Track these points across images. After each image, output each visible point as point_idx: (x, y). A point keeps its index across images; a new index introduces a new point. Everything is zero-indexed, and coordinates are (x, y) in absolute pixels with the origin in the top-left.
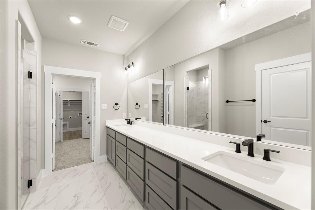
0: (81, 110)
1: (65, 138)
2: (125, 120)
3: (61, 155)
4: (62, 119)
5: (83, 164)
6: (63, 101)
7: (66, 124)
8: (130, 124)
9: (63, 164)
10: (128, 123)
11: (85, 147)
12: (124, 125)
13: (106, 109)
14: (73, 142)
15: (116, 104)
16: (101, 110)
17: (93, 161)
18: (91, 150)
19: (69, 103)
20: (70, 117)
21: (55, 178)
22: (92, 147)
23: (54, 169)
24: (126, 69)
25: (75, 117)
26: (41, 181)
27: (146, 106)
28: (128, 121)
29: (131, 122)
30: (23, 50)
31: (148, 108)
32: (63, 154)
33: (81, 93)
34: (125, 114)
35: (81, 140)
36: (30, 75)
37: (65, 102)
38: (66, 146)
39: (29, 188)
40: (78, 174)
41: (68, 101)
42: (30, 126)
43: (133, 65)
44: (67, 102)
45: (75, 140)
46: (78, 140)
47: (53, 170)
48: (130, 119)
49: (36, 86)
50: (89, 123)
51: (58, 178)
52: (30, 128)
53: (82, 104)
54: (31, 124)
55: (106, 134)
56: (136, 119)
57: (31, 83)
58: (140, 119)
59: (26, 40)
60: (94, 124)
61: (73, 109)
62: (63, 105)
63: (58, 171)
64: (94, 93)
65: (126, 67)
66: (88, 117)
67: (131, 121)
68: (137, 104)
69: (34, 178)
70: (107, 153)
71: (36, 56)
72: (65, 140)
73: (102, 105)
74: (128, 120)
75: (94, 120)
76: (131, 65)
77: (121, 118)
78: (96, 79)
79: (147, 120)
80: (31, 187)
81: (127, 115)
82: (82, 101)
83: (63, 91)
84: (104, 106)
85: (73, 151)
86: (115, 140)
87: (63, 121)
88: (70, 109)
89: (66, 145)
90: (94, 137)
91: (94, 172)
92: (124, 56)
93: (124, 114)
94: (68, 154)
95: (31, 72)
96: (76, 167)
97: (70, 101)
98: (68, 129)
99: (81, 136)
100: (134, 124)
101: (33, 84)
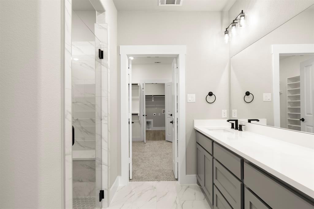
0: (164, 107)
1: (148, 139)
2: (228, 121)
3: (142, 159)
4: (145, 115)
5: (163, 180)
6: (146, 96)
7: (151, 122)
8: (237, 128)
9: (141, 173)
10: (233, 127)
11: (167, 154)
12: (225, 130)
13: (195, 102)
14: (156, 144)
15: (211, 94)
16: (187, 102)
17: (177, 180)
18: (174, 161)
19: (153, 97)
20: (155, 115)
21: (130, 193)
22: (176, 158)
23: (131, 178)
24: (227, 32)
25: (159, 114)
26: (116, 192)
27: (266, 97)
28: (233, 124)
29: (241, 126)
30: (95, 24)
31: (271, 102)
32: (143, 159)
33: (163, 85)
34: (226, 110)
35: (165, 143)
36: (101, 55)
37: (148, 98)
38: (148, 148)
39: (100, 201)
40: (156, 196)
41: (152, 96)
42: (101, 120)
43: (244, 16)
44: (151, 98)
45: (158, 141)
46: (161, 142)
47: (130, 180)
48: (236, 121)
49: (107, 68)
50: (171, 122)
51: (133, 195)
52: (101, 123)
53: (165, 100)
54: (102, 118)
55: (195, 142)
56: (249, 121)
57: (103, 65)
58: (258, 120)
59: (97, 11)
60: (177, 124)
61: (156, 105)
62: (146, 100)
63: (135, 182)
64: (177, 84)
65: (227, 29)
66: (171, 115)
67: (239, 124)
68: (248, 94)
69: (106, 189)
70: (197, 173)
71: (107, 29)
72: (149, 140)
73: (188, 95)
74: (234, 122)
75: (177, 118)
76: (239, 17)
77: (220, 117)
78: (180, 56)
79: (270, 124)
80: (103, 199)
81: (230, 113)
82: (164, 96)
83: (146, 84)
84: (192, 98)
85: (154, 156)
86: (212, 157)
87: (146, 119)
88: (154, 105)
89: (148, 146)
90: (178, 141)
91: (178, 202)
92: (222, 12)
93: (223, 110)
94: (148, 160)
95: (102, 50)
96: (155, 183)
97: (154, 96)
98: (152, 128)
99: (164, 138)
100: (245, 130)
101: (104, 66)
